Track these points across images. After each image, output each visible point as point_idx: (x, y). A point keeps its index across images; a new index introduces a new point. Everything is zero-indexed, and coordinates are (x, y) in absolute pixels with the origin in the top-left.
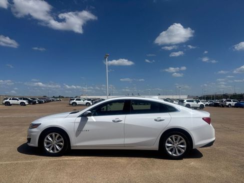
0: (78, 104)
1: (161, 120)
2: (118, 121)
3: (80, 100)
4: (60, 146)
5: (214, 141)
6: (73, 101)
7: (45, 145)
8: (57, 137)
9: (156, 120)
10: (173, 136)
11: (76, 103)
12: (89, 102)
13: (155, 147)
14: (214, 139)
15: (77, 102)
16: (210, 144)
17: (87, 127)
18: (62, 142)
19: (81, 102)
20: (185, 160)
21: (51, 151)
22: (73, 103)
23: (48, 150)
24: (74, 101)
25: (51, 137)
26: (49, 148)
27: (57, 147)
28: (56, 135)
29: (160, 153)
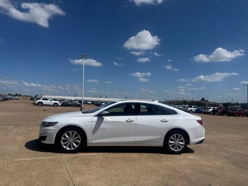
0: (44, 104)
1: (166, 121)
2: (131, 121)
3: (47, 100)
4: (77, 143)
5: (204, 139)
6: (39, 101)
7: (62, 143)
8: (74, 135)
9: (162, 121)
10: (175, 135)
11: (42, 103)
12: (58, 102)
13: (161, 144)
14: (204, 138)
15: (44, 101)
16: (201, 142)
17: (103, 125)
18: (79, 139)
19: (48, 102)
20: (183, 155)
21: (68, 149)
22: (39, 102)
23: (64, 147)
24: (41, 100)
25: (68, 134)
26: (65, 145)
27: (74, 144)
28: (73, 133)
29: (164, 150)
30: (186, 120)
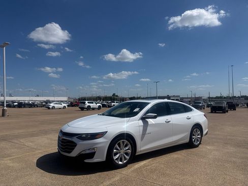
1: (189, 119)
2: (168, 122)
7: (114, 157)
10: (195, 130)
14: (207, 130)
18: (129, 149)
21: (120, 163)
23: (117, 161)
25: (119, 145)
27: (126, 156)
28: (123, 143)
29: (190, 145)
30: (197, 116)
